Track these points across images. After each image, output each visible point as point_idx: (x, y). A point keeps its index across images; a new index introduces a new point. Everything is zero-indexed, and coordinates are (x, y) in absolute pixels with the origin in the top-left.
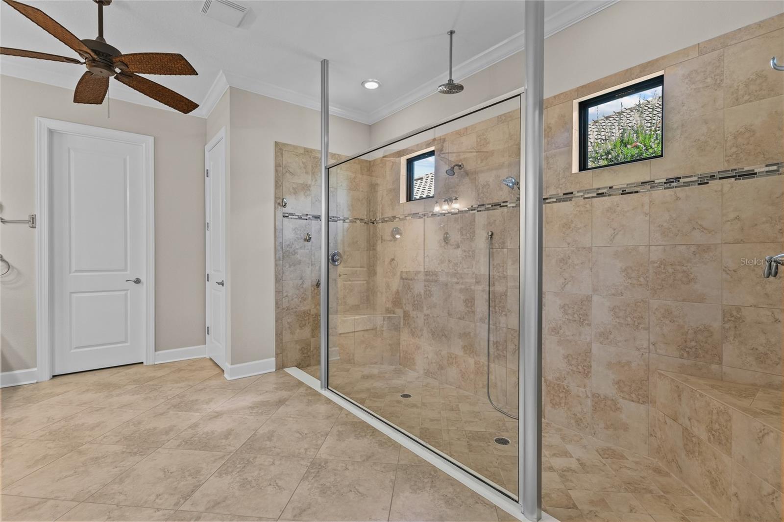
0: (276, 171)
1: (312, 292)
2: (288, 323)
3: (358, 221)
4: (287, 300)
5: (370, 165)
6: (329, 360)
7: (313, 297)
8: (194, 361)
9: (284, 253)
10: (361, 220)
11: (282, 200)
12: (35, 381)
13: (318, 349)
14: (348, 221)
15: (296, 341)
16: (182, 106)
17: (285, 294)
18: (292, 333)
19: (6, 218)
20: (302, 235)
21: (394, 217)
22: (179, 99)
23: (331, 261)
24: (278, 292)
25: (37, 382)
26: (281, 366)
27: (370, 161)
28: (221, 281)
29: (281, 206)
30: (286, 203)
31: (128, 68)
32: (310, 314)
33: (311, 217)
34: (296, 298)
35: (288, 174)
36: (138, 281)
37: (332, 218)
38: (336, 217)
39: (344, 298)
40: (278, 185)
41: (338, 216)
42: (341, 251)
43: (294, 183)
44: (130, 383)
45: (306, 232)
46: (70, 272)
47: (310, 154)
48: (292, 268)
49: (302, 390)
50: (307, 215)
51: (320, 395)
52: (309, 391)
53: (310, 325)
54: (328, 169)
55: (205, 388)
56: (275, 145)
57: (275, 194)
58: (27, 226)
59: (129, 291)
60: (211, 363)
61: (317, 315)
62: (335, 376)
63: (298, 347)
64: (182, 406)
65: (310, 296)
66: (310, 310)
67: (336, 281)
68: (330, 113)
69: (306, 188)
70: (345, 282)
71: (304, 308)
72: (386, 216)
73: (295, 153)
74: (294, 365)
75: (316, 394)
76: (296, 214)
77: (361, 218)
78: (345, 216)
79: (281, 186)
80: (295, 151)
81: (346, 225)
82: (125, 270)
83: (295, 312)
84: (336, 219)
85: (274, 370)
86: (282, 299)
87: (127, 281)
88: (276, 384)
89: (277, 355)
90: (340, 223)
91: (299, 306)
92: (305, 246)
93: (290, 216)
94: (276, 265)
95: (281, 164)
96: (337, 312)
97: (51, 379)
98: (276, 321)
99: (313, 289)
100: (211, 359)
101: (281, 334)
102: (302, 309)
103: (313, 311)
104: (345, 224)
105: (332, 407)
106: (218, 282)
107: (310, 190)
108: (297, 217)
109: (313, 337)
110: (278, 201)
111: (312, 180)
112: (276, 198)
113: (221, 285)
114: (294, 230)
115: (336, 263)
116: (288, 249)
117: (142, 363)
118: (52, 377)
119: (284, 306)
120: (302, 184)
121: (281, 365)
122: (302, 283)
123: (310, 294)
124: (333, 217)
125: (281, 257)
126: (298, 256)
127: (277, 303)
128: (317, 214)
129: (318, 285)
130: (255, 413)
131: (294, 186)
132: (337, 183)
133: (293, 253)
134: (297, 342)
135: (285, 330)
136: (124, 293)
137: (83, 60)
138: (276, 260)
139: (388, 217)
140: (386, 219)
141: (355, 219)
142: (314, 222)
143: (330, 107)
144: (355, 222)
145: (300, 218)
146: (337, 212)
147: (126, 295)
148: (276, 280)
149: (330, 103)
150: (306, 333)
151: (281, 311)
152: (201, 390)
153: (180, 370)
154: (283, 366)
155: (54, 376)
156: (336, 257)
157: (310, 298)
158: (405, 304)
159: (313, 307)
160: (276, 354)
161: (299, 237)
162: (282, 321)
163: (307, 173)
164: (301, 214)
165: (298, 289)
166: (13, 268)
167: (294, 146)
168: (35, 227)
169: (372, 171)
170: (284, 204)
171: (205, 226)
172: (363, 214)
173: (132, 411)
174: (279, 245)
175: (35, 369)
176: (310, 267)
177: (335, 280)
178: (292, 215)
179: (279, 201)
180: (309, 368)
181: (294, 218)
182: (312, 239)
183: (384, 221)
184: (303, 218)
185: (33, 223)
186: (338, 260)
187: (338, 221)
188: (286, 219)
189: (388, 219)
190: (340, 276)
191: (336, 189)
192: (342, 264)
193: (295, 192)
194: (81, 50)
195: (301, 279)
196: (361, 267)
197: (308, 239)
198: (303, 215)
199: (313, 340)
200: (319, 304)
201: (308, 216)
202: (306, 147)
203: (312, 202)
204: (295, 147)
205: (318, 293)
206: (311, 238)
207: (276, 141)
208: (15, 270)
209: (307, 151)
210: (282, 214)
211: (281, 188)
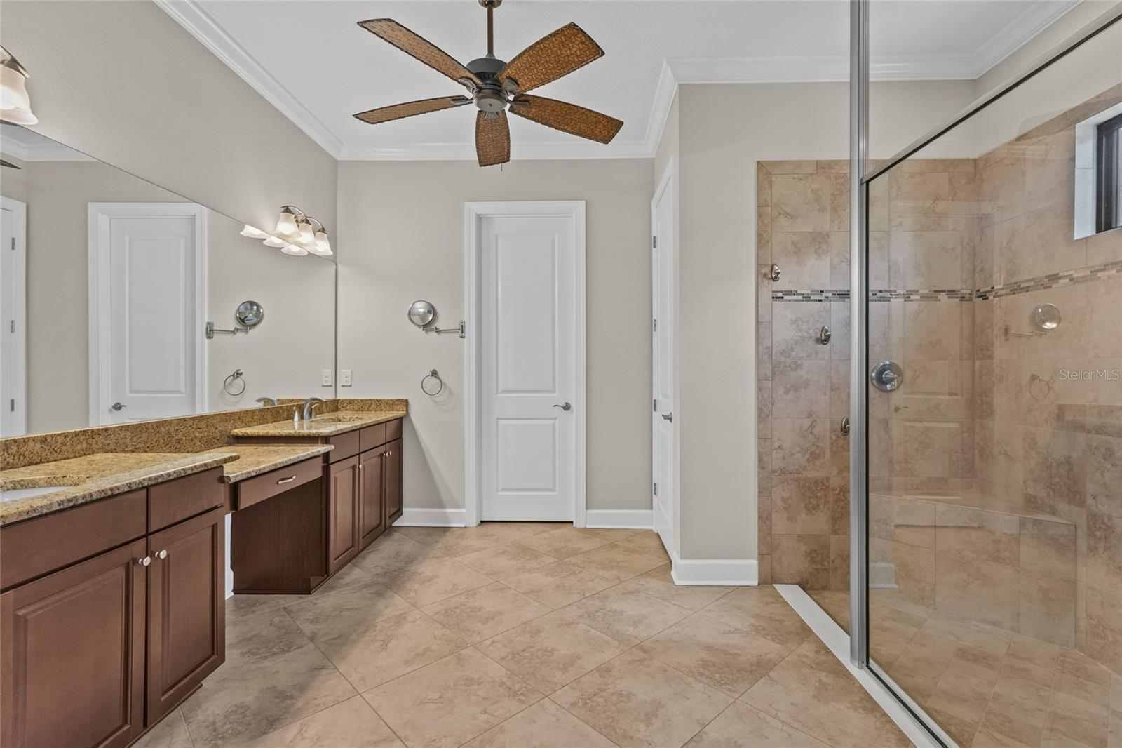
0: (760, 215)
1: (832, 445)
2: (783, 499)
3: (943, 297)
4: (781, 455)
5: (975, 168)
6: (871, 585)
7: (834, 453)
8: (636, 533)
9: (775, 367)
10: (951, 293)
11: (770, 268)
12: (463, 526)
13: (846, 559)
14: (918, 297)
15: (799, 536)
16: (601, 132)
17: (776, 444)
18: (791, 519)
19: (441, 328)
20: (811, 331)
21: (1054, 278)
22: (594, 120)
23: (875, 382)
24: (763, 439)
25: (465, 527)
26: (768, 579)
27: (975, 161)
28: (668, 414)
29: (769, 279)
30: (778, 273)
31: (518, 85)
32: (828, 487)
33: (830, 295)
34: (799, 452)
35: (782, 219)
36: (567, 407)
37: (879, 294)
38: (886, 291)
39: (906, 462)
40: (762, 241)
41: (892, 289)
42: (898, 362)
43: (794, 233)
44: (549, 553)
45: (819, 326)
46: (497, 393)
47: (828, 171)
48: (791, 396)
49: (807, 649)
50: (822, 292)
51: (848, 675)
52: (823, 658)
53: (828, 508)
54: (867, 182)
55: (638, 591)
56: (758, 169)
57: (758, 257)
58: (457, 336)
59: (557, 420)
60: (655, 543)
61: (844, 490)
62: (884, 630)
63: (803, 548)
64: (599, 617)
65: (828, 452)
66: (828, 479)
67: (888, 423)
68: (871, 80)
69: (818, 241)
70: (908, 424)
71: (815, 473)
72: (1026, 277)
73: (796, 176)
74: (794, 581)
75: (839, 670)
76: (798, 292)
77: (950, 289)
78: (911, 287)
79: (768, 242)
80: (797, 172)
81: (912, 306)
82: (553, 391)
83: (798, 480)
84: (888, 295)
85: (755, 583)
86: (771, 454)
87: (555, 406)
88: (756, 616)
89: (761, 557)
90: (897, 302)
91: (804, 469)
92: (817, 353)
93: (786, 297)
94: (760, 389)
95: (769, 199)
96: (889, 489)
97: (479, 525)
98: (759, 492)
99: (834, 438)
100: (658, 535)
101: (769, 517)
102: (810, 476)
103: (835, 482)
104: (908, 303)
105: (878, 725)
106: (665, 415)
107: (827, 242)
108: (800, 297)
109: (835, 532)
110: (763, 271)
111: (832, 221)
112: (759, 265)
113: (668, 421)
114: (795, 322)
115: (888, 386)
116: (783, 359)
117: (572, 522)
118: (479, 522)
119: (776, 467)
120: (811, 233)
121: (770, 577)
122: (812, 425)
123: (828, 446)
124: (881, 292)
125: (769, 374)
126: (803, 373)
127: (760, 459)
128: (841, 287)
129: (845, 430)
130: (707, 677)
131: (795, 238)
132: (890, 220)
133: (793, 366)
134: (800, 538)
135: (777, 512)
136: (551, 422)
137: (469, 95)
138: (760, 380)
139: (1032, 280)
140: (1023, 285)
141: (935, 291)
142: (836, 305)
143: (871, 65)
144: (936, 299)
145: (807, 298)
146: (890, 280)
147: (554, 424)
148: (759, 417)
149: (871, 57)
150: (819, 522)
151: (768, 477)
152: (632, 593)
153: (613, 546)
154: (772, 578)
155: (482, 522)
156: (888, 374)
157: (828, 456)
158: (1094, 497)
159: (835, 472)
160: (759, 554)
161: (805, 334)
162: (770, 493)
163: (822, 210)
164: (809, 292)
165: (803, 437)
166: (446, 386)
167: (794, 163)
168: (464, 337)
169: (983, 180)
170: (774, 276)
171: (652, 325)
172: (955, 278)
173: (537, 604)
174: (764, 353)
175: (464, 510)
176: (828, 393)
177: (886, 423)
178: (789, 293)
179: (767, 270)
180: (825, 593)
181: (795, 300)
182: (831, 338)
183: (1016, 289)
184: (812, 297)
185: (462, 332)
186: (892, 379)
187: (892, 300)
188: (778, 303)
189: (1032, 284)
190: (897, 409)
191: (888, 233)
192: (901, 388)
193: (797, 250)
194: (462, 78)
195: (810, 416)
196: (951, 394)
197: (824, 339)
198: (814, 292)
199: (834, 538)
200: (847, 468)
201: (824, 295)
202: (817, 159)
203: (831, 264)
204: (798, 164)
205: (845, 446)
206: (829, 336)
207: (761, 160)
208: (447, 389)
209: (822, 167)
210: (770, 295)
211: (769, 245)
